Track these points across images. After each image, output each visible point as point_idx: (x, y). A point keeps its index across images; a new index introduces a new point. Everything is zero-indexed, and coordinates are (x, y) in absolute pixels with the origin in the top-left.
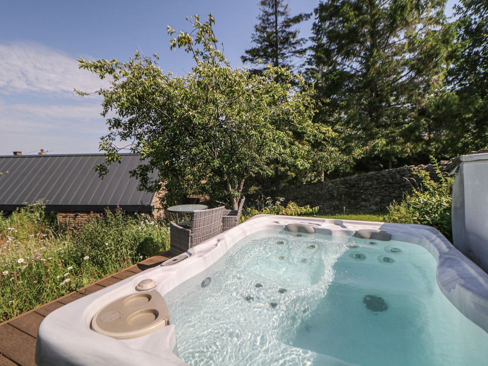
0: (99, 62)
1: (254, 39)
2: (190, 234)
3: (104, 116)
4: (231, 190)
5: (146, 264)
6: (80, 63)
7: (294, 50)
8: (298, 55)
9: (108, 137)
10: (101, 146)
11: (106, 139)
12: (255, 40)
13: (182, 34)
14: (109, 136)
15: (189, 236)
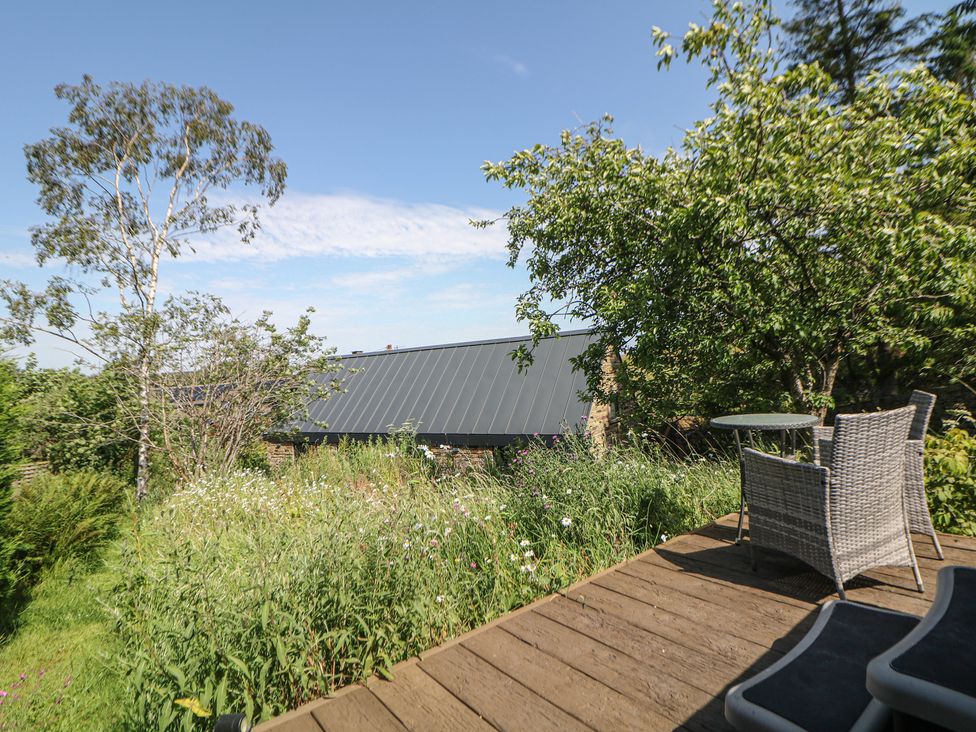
0: (516, 157)
1: (785, 53)
2: (828, 479)
3: (513, 266)
4: (801, 391)
5: (674, 551)
6: (486, 173)
7: (898, 48)
8: (911, 56)
9: (529, 296)
10: (520, 312)
11: (526, 298)
12: (787, 55)
13: (693, 30)
14: (532, 293)
15: (824, 483)
